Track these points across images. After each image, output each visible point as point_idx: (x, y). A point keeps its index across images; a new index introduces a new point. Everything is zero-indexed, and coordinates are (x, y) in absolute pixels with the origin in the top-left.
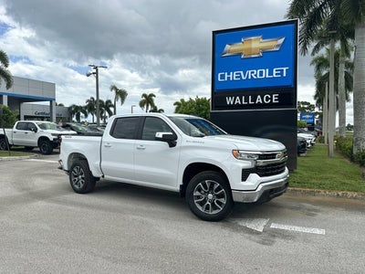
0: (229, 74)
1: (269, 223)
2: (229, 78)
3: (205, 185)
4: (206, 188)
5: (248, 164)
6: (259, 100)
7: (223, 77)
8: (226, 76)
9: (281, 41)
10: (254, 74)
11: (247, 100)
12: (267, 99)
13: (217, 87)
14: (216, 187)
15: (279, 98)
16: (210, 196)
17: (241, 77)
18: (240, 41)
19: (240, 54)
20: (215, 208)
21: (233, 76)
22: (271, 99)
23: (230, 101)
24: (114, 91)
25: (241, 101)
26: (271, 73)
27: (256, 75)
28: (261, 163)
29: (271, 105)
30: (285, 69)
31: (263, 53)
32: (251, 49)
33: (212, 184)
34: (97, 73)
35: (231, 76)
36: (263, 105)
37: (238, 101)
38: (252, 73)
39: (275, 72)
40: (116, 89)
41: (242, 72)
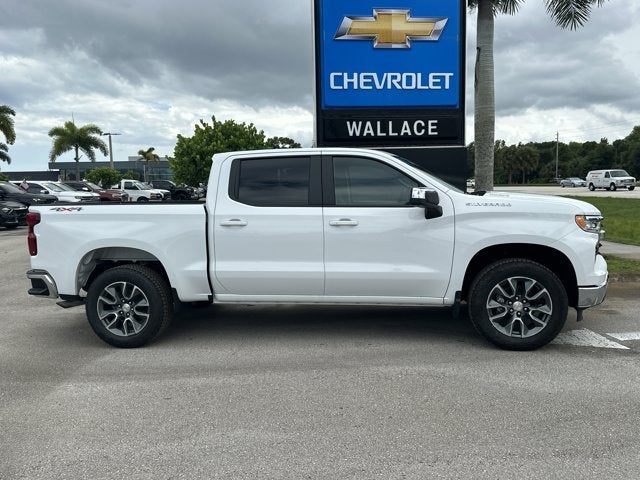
0: (351, 76)
2: (351, 84)
3: (506, 286)
4: (510, 291)
6: (406, 129)
7: (339, 80)
8: (346, 80)
9: (442, 24)
10: (396, 80)
11: (384, 129)
12: (420, 128)
13: (326, 101)
14: (529, 287)
15: (439, 127)
16: (518, 305)
17: (372, 83)
18: (371, 14)
19: (371, 40)
20: (531, 325)
21: (359, 81)
22: (426, 128)
23: (353, 129)
25: (375, 131)
26: (425, 82)
27: (400, 83)
29: (427, 139)
30: (447, 75)
31: (412, 42)
32: (391, 31)
33: (521, 284)
35: (355, 80)
36: (414, 139)
37: (369, 130)
38: (394, 77)
39: (431, 80)
41: (375, 75)
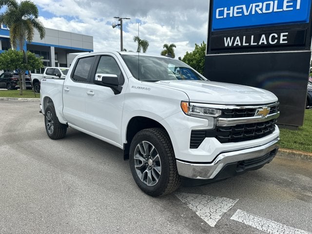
1: (233, 210)
5: (203, 124)
6: (263, 40)
7: (221, 13)
8: (226, 12)
11: (248, 41)
12: (273, 39)
13: (214, 27)
15: (289, 38)
16: (150, 161)
17: (242, 12)
21: (234, 11)
22: (279, 38)
23: (228, 42)
24: (137, 42)
25: (242, 42)
27: (261, 10)
28: (226, 121)
29: (278, 46)
34: (121, 25)
35: (231, 12)
36: (268, 47)
37: (238, 42)
40: (139, 40)
41: (244, 7)
